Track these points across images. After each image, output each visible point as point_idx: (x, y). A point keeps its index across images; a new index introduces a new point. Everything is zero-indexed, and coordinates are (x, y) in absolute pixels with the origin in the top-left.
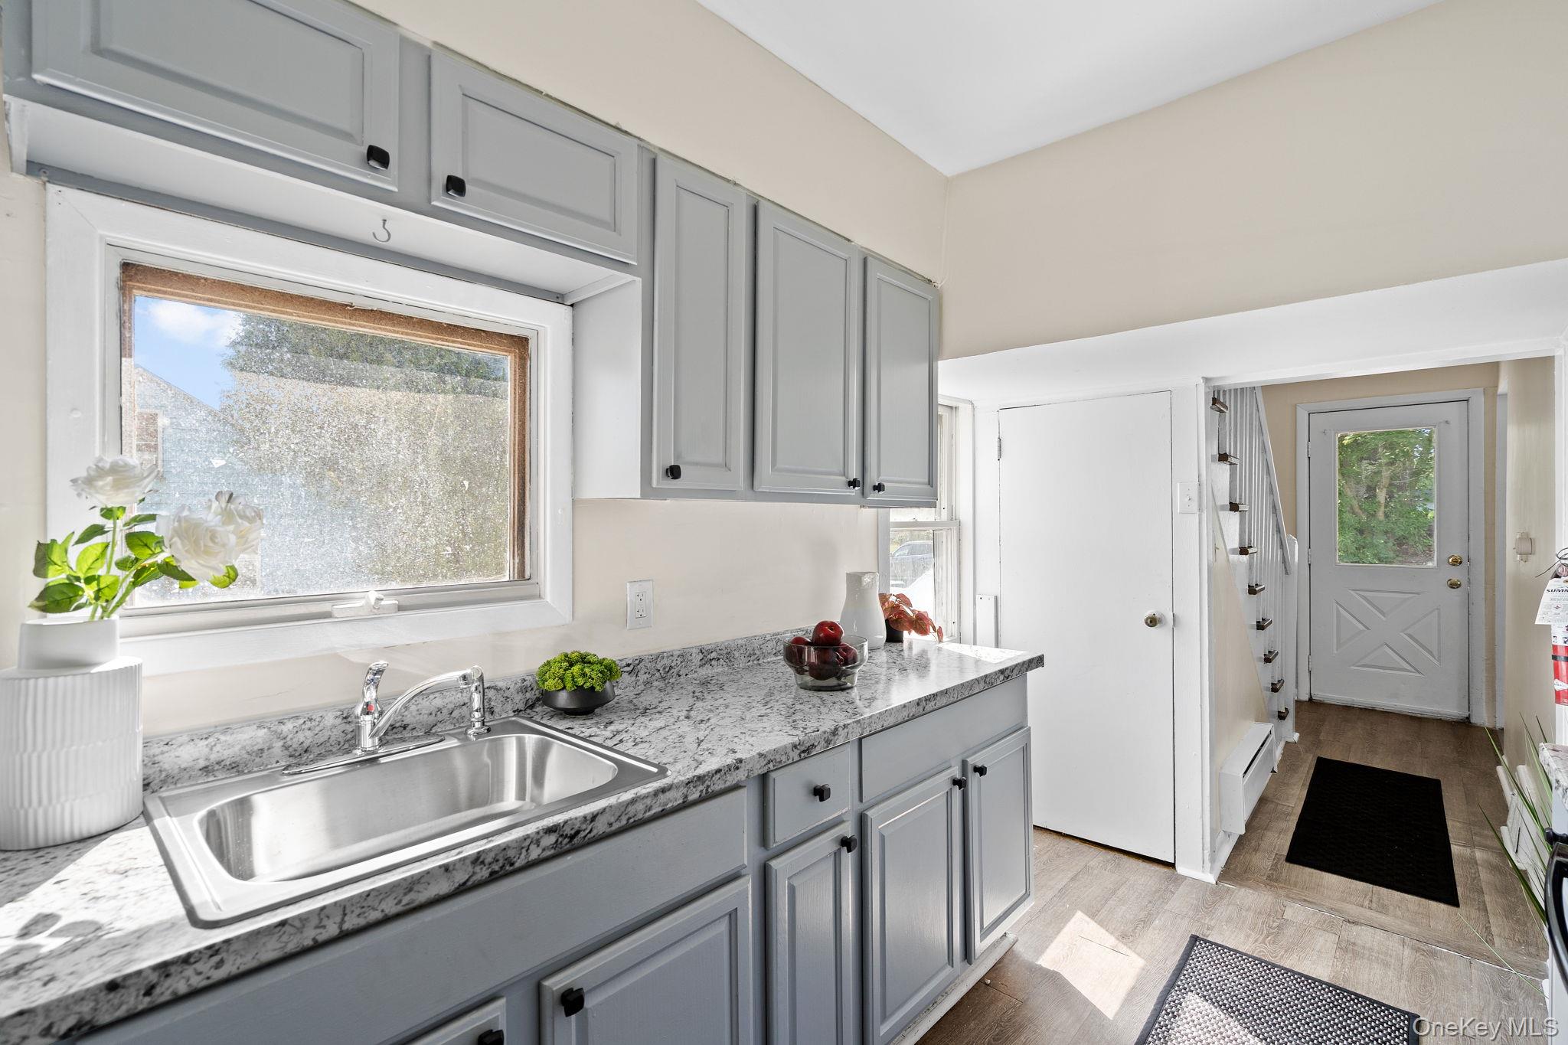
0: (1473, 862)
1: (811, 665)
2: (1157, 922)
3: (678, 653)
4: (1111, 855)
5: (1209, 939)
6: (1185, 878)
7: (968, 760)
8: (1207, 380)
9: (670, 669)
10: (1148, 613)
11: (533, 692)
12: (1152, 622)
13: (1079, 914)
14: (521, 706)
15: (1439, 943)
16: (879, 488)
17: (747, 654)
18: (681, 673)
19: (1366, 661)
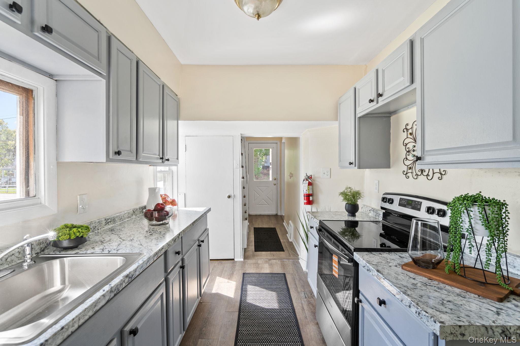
0: (284, 242)
1: (156, 218)
2: (235, 273)
3: (98, 221)
4: (219, 261)
5: (246, 273)
6: (237, 261)
7: (200, 239)
8: (241, 134)
9: (95, 228)
10: (227, 195)
11: (44, 244)
12: (229, 197)
13: (217, 277)
14: (39, 251)
15: (284, 259)
16: (168, 160)
17: (120, 219)
18: (99, 229)
19: (259, 204)
